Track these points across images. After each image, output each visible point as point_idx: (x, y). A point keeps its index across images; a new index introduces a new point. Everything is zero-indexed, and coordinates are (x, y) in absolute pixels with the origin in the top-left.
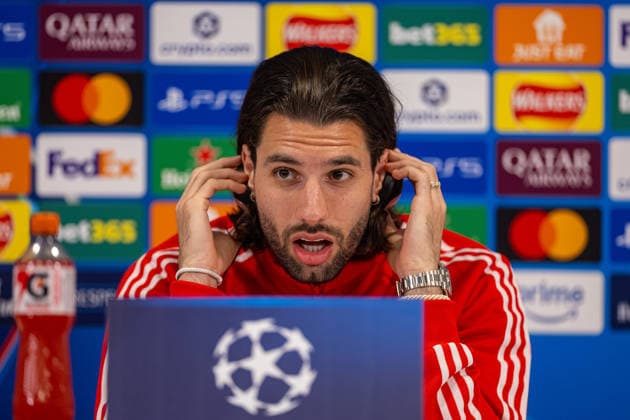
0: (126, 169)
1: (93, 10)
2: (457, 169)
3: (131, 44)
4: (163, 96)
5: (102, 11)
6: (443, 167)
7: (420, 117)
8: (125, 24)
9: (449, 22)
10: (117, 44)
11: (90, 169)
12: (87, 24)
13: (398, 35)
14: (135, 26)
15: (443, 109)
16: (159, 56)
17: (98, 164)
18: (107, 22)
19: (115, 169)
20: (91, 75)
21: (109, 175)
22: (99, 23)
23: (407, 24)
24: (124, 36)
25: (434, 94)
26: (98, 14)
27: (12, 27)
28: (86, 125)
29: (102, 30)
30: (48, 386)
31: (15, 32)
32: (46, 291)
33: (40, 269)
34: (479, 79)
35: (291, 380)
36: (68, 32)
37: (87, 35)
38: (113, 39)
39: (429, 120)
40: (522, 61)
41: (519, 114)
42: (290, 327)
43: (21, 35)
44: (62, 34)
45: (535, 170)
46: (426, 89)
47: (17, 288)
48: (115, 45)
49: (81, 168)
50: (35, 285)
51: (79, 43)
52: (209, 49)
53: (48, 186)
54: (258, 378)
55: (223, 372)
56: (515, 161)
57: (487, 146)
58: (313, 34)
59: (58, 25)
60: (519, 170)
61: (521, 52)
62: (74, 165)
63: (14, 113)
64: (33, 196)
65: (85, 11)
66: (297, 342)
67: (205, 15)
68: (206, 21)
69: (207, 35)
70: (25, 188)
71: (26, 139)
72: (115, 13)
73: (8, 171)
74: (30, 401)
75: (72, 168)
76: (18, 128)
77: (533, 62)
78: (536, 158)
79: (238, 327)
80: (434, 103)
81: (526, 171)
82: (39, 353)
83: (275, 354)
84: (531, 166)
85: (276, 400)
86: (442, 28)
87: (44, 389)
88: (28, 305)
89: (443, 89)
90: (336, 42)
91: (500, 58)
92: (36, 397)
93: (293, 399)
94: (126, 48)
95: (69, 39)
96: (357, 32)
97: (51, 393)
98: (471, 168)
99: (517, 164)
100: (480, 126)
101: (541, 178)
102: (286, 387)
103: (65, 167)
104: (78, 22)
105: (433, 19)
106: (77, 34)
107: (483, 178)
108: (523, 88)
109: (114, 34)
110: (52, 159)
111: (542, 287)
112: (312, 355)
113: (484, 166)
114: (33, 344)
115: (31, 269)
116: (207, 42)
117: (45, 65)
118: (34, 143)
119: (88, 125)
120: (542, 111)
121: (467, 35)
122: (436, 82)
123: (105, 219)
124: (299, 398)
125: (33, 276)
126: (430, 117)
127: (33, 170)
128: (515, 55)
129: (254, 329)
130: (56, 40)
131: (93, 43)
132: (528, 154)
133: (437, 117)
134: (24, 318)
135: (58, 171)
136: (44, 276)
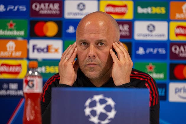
0: (56, 50)
1: (47, 2)
2: (158, 52)
3: (58, 12)
4: (68, 28)
5: (50, 2)
6: (154, 51)
7: (147, 35)
8: (56, 6)
9: (156, 7)
10: (54, 12)
11: (45, 50)
12: (45, 6)
13: (140, 10)
14: (59, 7)
15: (154, 33)
16: (67, 16)
17: (48, 49)
18: (51, 6)
19: (53, 50)
20: (46, 22)
21: (51, 52)
22: (49, 6)
23: (143, 7)
24: (56, 10)
25: (151, 28)
26: (49, 3)
27: (22, 7)
28: (44, 37)
29: (49, 8)
30: (34, 114)
31: (23, 8)
32: (33, 85)
33: (32, 79)
34: (165, 24)
35: (108, 114)
36: (39, 8)
37: (45, 9)
38: (53, 11)
39: (149, 36)
40: (178, 18)
41: (177, 35)
42: (108, 97)
43: (25, 9)
44: (37, 9)
45: (182, 52)
46: (149, 27)
47: (24, 84)
48: (53, 13)
49: (43, 50)
50: (30, 83)
51: (42, 12)
52: (82, 14)
53: (32, 55)
54: (98, 113)
55: (88, 111)
56: (176, 49)
57: (167, 44)
58: (114, 10)
59: (36, 6)
60: (177, 52)
61: (178, 16)
62: (40, 49)
63: (22, 33)
64: (28, 59)
65: (44, 2)
66: (110, 102)
67: (81, 3)
68: (81, 5)
69: (81, 10)
70: (26, 56)
71: (26, 41)
72: (53, 3)
73: (20, 51)
74: (28, 119)
75: (40, 50)
76: (23, 37)
77: (181, 19)
78: (182, 48)
79: (92, 97)
80: (151, 31)
81: (179, 53)
82: (31, 105)
83: (104, 106)
84: (181, 51)
85: (104, 120)
86: (154, 8)
87: (33, 115)
88: (28, 90)
89: (154, 27)
90: (121, 12)
91: (171, 17)
92: (30, 118)
93: (109, 120)
94: (57, 13)
95: (39, 11)
96: (127, 9)
97: (35, 117)
98: (162, 51)
99: (176, 50)
100: (165, 38)
101: (184, 55)
102: (107, 116)
103: (38, 50)
104: (42, 5)
105: (151, 5)
106: (42, 9)
107: (166, 54)
108: (178, 27)
109: (53, 9)
110: (34, 47)
111: (184, 88)
112: (115, 106)
113: (166, 51)
114: (29, 102)
115: (29, 79)
116: (81, 12)
117: (32, 19)
118: (28, 42)
119: (45, 37)
120: (184, 34)
121: (161, 10)
122: (151, 25)
123: (50, 66)
124: (111, 119)
125: (29, 81)
126: (150, 35)
127: (28, 51)
128: (176, 17)
129: (97, 98)
130: (35, 11)
131: (47, 12)
132: (180, 47)
133: (152, 36)
134: (27, 94)
135: (36, 51)
136: (33, 81)
